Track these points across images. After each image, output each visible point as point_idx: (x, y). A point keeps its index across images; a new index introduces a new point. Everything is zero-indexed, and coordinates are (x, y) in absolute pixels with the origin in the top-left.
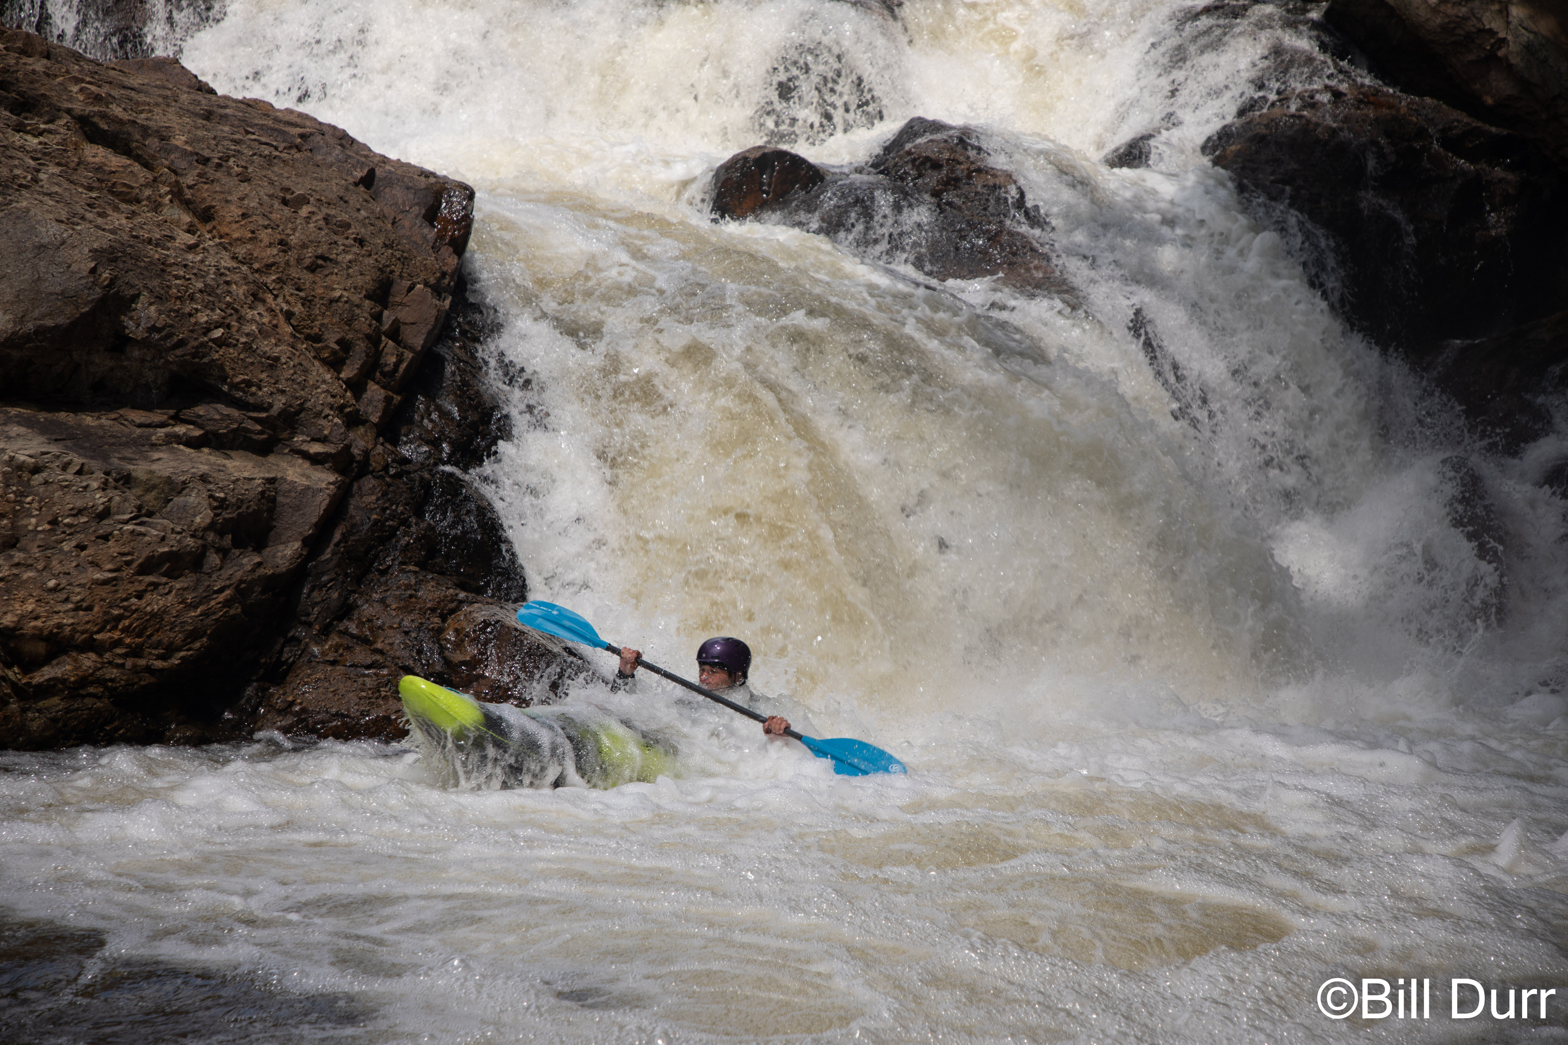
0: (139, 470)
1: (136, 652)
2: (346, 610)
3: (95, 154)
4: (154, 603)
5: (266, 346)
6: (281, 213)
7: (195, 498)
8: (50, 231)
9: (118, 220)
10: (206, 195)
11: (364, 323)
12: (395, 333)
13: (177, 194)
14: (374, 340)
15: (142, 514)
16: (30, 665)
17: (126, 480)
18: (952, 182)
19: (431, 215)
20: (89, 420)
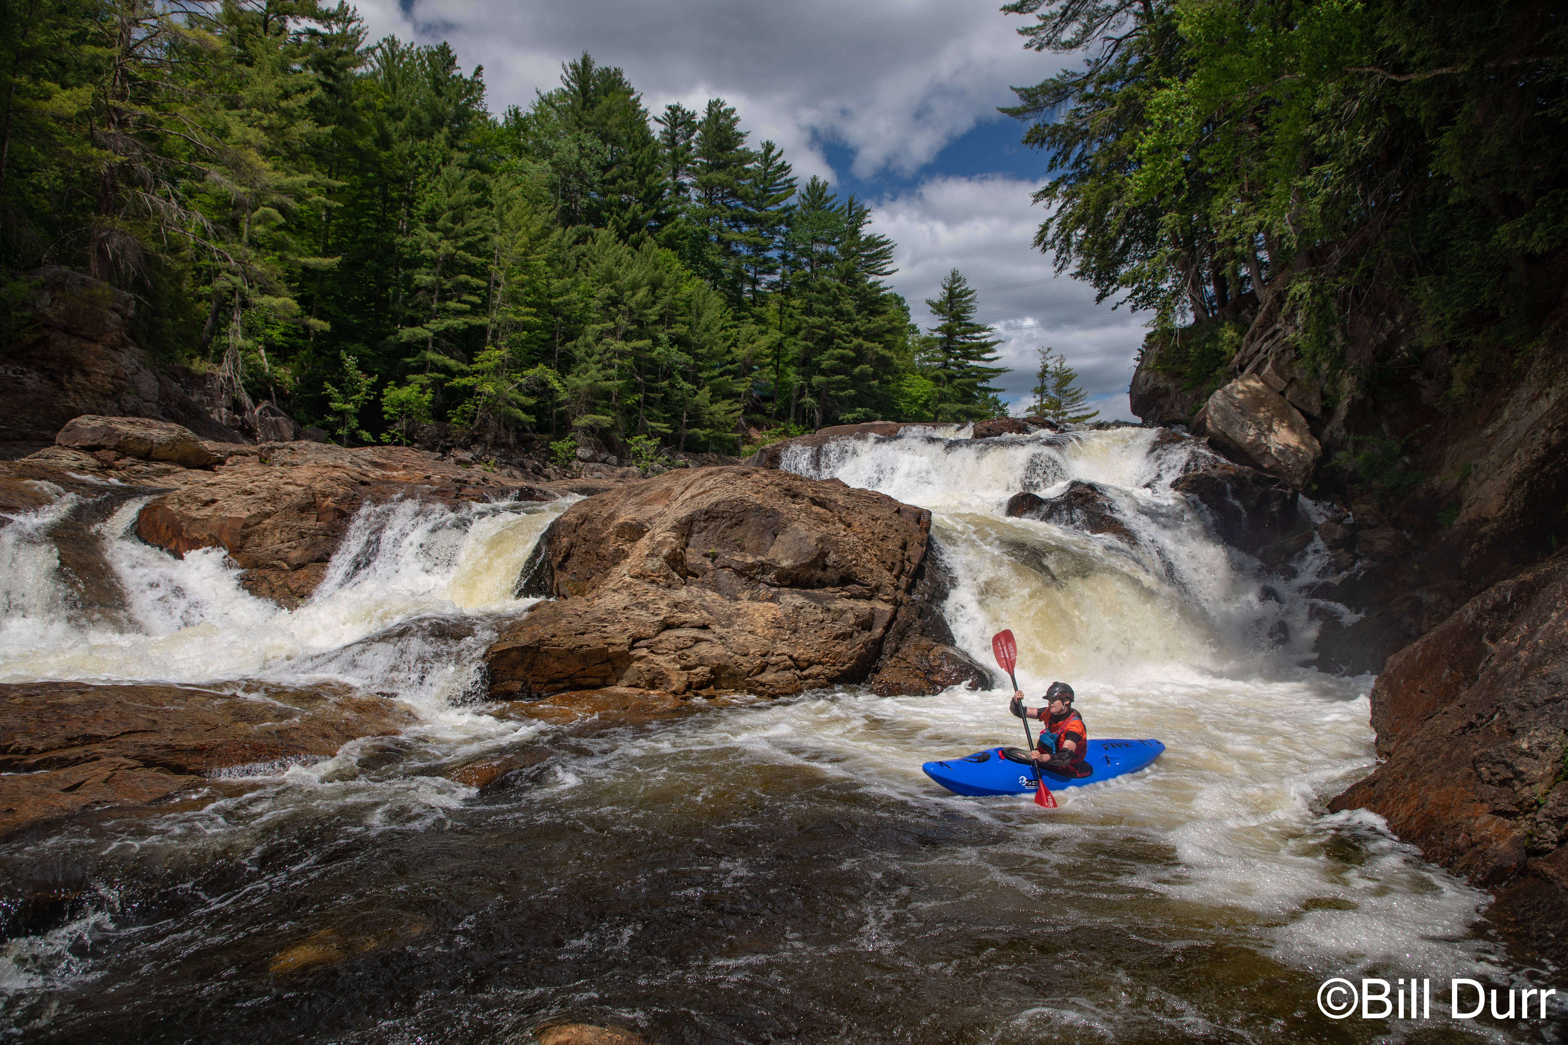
0: (832, 607)
1: (834, 665)
2: (897, 650)
3: (816, 509)
4: (838, 649)
5: (869, 565)
6: (872, 523)
7: (850, 615)
8: (803, 533)
9: (823, 528)
10: (849, 519)
11: (899, 556)
12: (909, 560)
13: (840, 519)
14: (902, 562)
15: (834, 621)
16: (802, 670)
17: (828, 610)
18: (1087, 501)
19: (918, 521)
20: (816, 591)
